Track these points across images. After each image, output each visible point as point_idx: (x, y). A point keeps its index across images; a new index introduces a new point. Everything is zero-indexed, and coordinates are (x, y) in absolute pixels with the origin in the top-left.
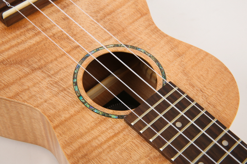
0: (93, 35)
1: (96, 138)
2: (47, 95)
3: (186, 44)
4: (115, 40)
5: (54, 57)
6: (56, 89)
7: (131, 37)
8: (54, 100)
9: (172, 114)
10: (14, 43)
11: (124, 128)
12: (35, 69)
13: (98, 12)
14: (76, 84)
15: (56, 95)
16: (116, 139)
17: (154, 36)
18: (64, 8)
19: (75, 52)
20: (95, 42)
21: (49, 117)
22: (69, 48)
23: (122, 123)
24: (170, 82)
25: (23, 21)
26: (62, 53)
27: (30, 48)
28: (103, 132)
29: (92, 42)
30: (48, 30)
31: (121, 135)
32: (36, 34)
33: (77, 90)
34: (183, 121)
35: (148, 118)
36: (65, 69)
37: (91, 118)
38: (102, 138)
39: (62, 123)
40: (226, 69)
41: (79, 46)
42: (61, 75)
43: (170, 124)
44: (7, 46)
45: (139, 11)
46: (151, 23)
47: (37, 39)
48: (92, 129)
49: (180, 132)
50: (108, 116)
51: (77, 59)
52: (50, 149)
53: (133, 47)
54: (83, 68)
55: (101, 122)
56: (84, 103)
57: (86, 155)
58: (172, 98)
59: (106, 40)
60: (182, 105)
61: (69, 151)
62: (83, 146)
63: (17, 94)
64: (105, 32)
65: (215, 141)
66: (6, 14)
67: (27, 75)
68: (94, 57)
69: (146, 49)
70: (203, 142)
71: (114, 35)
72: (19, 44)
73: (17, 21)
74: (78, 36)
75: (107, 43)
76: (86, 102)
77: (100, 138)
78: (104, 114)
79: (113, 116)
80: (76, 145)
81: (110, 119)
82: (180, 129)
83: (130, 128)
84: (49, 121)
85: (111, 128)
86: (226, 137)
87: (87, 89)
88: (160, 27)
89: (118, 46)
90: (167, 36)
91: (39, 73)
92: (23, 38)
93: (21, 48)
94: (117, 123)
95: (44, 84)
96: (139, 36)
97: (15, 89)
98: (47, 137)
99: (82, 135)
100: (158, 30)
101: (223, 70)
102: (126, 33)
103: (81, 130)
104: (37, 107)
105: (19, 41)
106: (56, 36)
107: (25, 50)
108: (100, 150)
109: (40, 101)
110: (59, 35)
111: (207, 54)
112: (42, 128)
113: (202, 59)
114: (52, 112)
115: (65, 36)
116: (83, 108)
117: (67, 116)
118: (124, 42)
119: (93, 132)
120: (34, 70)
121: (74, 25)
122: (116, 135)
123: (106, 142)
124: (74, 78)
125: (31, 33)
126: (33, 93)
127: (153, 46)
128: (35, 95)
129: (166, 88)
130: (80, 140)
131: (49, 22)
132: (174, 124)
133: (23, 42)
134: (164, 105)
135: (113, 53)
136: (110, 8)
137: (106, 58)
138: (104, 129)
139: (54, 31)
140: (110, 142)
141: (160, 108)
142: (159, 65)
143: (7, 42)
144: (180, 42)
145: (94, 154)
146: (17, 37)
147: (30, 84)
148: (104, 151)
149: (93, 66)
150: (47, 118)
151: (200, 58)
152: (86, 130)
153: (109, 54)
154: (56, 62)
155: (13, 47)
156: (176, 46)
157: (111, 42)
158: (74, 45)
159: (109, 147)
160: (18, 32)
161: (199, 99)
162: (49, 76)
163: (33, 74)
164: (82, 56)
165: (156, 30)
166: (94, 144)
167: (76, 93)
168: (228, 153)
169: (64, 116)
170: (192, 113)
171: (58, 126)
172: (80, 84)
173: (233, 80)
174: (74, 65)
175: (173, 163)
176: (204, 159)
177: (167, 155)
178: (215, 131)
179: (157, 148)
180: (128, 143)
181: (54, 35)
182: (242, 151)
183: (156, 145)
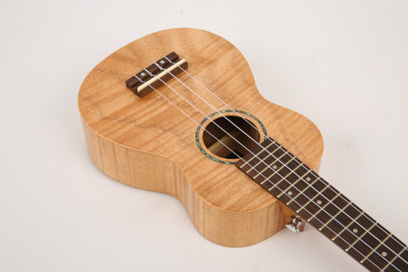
0: (210, 103)
1: (215, 177)
2: (177, 149)
3: (284, 108)
4: (227, 106)
5: (180, 121)
6: (184, 145)
7: (239, 104)
8: (183, 152)
9: (270, 160)
10: (147, 111)
11: (234, 172)
12: (167, 131)
13: (212, 84)
14: (198, 140)
15: (184, 149)
16: (229, 178)
17: (258, 103)
18: (184, 81)
19: (196, 116)
20: (211, 108)
21: (180, 164)
22: (191, 114)
23: (234, 168)
24: (270, 138)
25: (153, 93)
26: (186, 118)
27: (160, 114)
28: (220, 174)
29: (208, 109)
30: (173, 100)
31: (233, 175)
32: (164, 104)
33: (199, 145)
34: (279, 165)
35: (252, 163)
36: (190, 131)
37: (211, 164)
38: (220, 178)
39: (189, 168)
40: (315, 127)
41: (199, 112)
42: (187, 134)
43: (269, 166)
44: (142, 114)
45: (246, 82)
46: (256, 92)
47: (165, 107)
48: (212, 171)
49: (276, 172)
50: (223, 163)
51: (198, 123)
53: (241, 112)
54: (203, 128)
55: (218, 167)
56: (205, 154)
57: (208, 188)
58: (271, 149)
59: (220, 107)
60: (278, 154)
61: (196, 186)
62: (206, 183)
63: (155, 149)
64: (219, 100)
65: (301, 178)
66: (140, 88)
67: (160, 135)
68: (211, 120)
69: (252, 113)
70: (293, 178)
71: (226, 103)
72: (151, 112)
73: (148, 93)
74: (198, 104)
75: (221, 109)
76: (206, 153)
77: (218, 178)
78: (220, 162)
79: (227, 163)
80: (201, 182)
81: (224, 165)
82: (276, 170)
83: (239, 171)
84: (180, 167)
85: (226, 171)
86: (310, 175)
87: (208, 147)
88: (263, 96)
89: (229, 111)
90: (269, 102)
91: (169, 133)
92: (154, 107)
93: (154, 114)
94: (230, 167)
95: (175, 140)
96: (246, 103)
97: (153, 145)
99: (205, 176)
100: (262, 98)
101: (312, 127)
102: (235, 101)
103: (204, 173)
104: (171, 157)
105: (151, 109)
106: (180, 105)
107: (157, 116)
108: (218, 185)
109: (172, 153)
110: (182, 103)
111: (301, 116)
113: (297, 120)
114: (182, 160)
115: (187, 104)
116: (205, 158)
117: (193, 163)
118: (234, 108)
119: (212, 174)
120: (165, 131)
121: (193, 96)
122: (229, 175)
123: (222, 180)
124: (196, 137)
125: (160, 103)
126: (167, 148)
127: (258, 110)
128: (168, 149)
129: (267, 142)
130: (204, 179)
131: (174, 93)
132: (272, 167)
133: (154, 110)
134: (265, 154)
135: (226, 117)
136: (222, 80)
137: (220, 121)
138: (220, 171)
139: (178, 101)
140: (225, 180)
141: (262, 156)
142: (262, 125)
143: (142, 110)
144: (279, 107)
145: (214, 188)
146: (149, 106)
147: (164, 141)
148: (221, 186)
149: (211, 127)
150: (178, 165)
151: (295, 119)
152: (208, 173)
153: (223, 117)
154: (181, 125)
155: (147, 114)
156: (276, 110)
157: (224, 108)
158: (196, 111)
159: (225, 183)
160: (149, 103)
161: (292, 150)
162: (178, 135)
163: (165, 134)
164: (201, 120)
165: (260, 98)
166: (214, 181)
167: (199, 147)
168: (310, 185)
169: (191, 163)
170: (285, 159)
171: (187, 170)
172: (201, 141)
173: (320, 135)
174: (195, 127)
175: (270, 192)
176: (292, 189)
177: (266, 187)
178: (301, 171)
179: (259, 183)
180: (238, 181)
181: (178, 104)
182: (321, 184)
183: (258, 181)
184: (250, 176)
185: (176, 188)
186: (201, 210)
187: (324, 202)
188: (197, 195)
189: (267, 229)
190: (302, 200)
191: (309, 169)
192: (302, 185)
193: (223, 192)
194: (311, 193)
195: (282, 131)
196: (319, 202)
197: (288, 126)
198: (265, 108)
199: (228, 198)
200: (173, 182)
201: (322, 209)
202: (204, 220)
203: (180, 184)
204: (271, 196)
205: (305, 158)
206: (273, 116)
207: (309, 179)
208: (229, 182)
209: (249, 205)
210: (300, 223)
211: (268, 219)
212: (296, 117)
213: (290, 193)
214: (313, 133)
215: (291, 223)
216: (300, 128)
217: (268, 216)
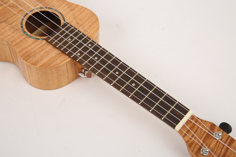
0: (29, 4)
1: (33, 48)
2: (9, 33)
3: (76, 4)
4: (40, 5)
5: (11, 16)
6: (13, 30)
7: (48, 3)
8: (12, 35)
9: (67, 36)
11: (46, 43)
12: (2, 22)
14: (22, 27)
15: (13, 32)
16: (42, 48)
17: (60, 2)
19: (21, 12)
20: (30, 7)
21: (11, 42)
22: (18, 11)
23: (45, 42)
24: (67, 23)
26: (15, 14)
28: (36, 46)
29: (29, 7)
30: (6, 3)
31: (44, 46)
33: (23, 29)
34: (72, 38)
35: (56, 38)
36: (17, 21)
37: (30, 41)
38: (36, 48)
39: (17, 44)
40: (95, 15)
41: (22, 10)
42: (15, 23)
43: (66, 40)
47: (1, 8)
48: (31, 45)
49: (70, 43)
50: (38, 39)
51: (22, 16)
52: (14, 63)
53: (49, 8)
54: (25, 19)
55: (35, 42)
56: (27, 35)
57: (29, 55)
58: (67, 29)
59: (36, 6)
60: (71, 32)
61: (21, 54)
62: (27, 52)
64: (35, 2)
65: (85, 45)
68: (30, 14)
69: (56, 9)
70: (80, 45)
71: (40, 3)
74: (22, 5)
75: (37, 7)
76: (27, 34)
77: (35, 48)
78: (36, 39)
79: (40, 39)
80: (24, 52)
81: (39, 40)
82: (70, 41)
83: (48, 43)
84: (11, 44)
85: (40, 44)
86: (90, 43)
89: (42, 8)
90: (66, 1)
91: (4, 23)
94: (42, 42)
95: (7, 28)
96: (53, 2)
98: (11, 55)
99: (26, 48)
101: (93, 15)
102: (46, 2)
103: (26, 46)
104: (5, 38)
106: (11, 6)
108: (35, 53)
109: (6, 35)
110: (12, 5)
111: (86, 9)
112: (8, 50)
113: (83, 11)
114: (12, 39)
115: (15, 5)
116: (26, 37)
117: (19, 41)
118: (45, 6)
119: (31, 46)
122: (42, 46)
123: (37, 49)
124: (21, 25)
126: (2, 32)
127: (60, 7)
128: (3, 33)
129: (65, 25)
130: (26, 50)
132: (68, 39)
134: (64, 32)
135: (40, 12)
137: (36, 14)
138: (36, 44)
139: (9, 3)
140: (39, 50)
141: (61, 34)
142: (62, 15)
144: (73, 4)
145: (32, 54)
148: (37, 53)
149: (30, 18)
150: (10, 42)
151: (82, 11)
152: (29, 46)
153: (38, 12)
154: (12, 18)
156: (71, 6)
157: (38, 7)
158: (20, 9)
159: (39, 51)
161: (80, 29)
162: (9, 25)
163: (1, 24)
164: (24, 14)
166: (32, 51)
167: (23, 31)
168: (91, 49)
169: (18, 41)
170: (75, 35)
171: (15, 45)
172: (24, 27)
173: (97, 19)
174: (20, 19)
175: (67, 55)
176: (80, 52)
177: (64, 52)
178: (85, 41)
179: (60, 50)
180: (47, 49)
181: (9, 6)
182: (97, 48)
183: (59, 48)
184: (54, 46)
185: (12, 57)
186: (26, 68)
187: (99, 58)
188: (22, 60)
189: (68, 77)
190: (86, 58)
191: (90, 39)
192: (86, 49)
193: (38, 56)
194: (91, 53)
195: (75, 18)
196: (96, 58)
197: (78, 15)
198: (64, 5)
199: (41, 60)
200: (10, 54)
201: (98, 62)
202: (29, 75)
203: (14, 55)
204: (67, 57)
205: (88, 33)
206: (69, 9)
207: (90, 45)
208: (42, 50)
209: (54, 63)
210: (87, 72)
211: (67, 71)
212: (83, 9)
213: (79, 54)
214: (93, 18)
215: (81, 72)
216: (85, 16)
217: (67, 69)
